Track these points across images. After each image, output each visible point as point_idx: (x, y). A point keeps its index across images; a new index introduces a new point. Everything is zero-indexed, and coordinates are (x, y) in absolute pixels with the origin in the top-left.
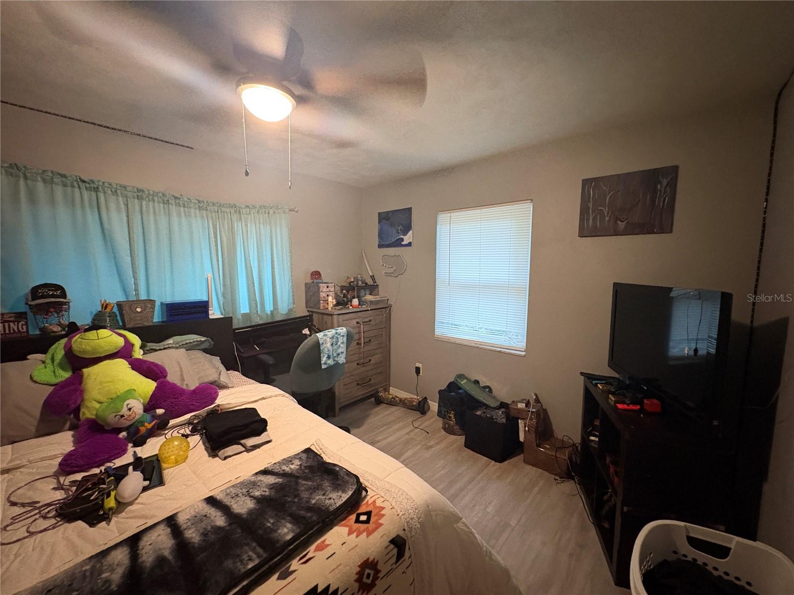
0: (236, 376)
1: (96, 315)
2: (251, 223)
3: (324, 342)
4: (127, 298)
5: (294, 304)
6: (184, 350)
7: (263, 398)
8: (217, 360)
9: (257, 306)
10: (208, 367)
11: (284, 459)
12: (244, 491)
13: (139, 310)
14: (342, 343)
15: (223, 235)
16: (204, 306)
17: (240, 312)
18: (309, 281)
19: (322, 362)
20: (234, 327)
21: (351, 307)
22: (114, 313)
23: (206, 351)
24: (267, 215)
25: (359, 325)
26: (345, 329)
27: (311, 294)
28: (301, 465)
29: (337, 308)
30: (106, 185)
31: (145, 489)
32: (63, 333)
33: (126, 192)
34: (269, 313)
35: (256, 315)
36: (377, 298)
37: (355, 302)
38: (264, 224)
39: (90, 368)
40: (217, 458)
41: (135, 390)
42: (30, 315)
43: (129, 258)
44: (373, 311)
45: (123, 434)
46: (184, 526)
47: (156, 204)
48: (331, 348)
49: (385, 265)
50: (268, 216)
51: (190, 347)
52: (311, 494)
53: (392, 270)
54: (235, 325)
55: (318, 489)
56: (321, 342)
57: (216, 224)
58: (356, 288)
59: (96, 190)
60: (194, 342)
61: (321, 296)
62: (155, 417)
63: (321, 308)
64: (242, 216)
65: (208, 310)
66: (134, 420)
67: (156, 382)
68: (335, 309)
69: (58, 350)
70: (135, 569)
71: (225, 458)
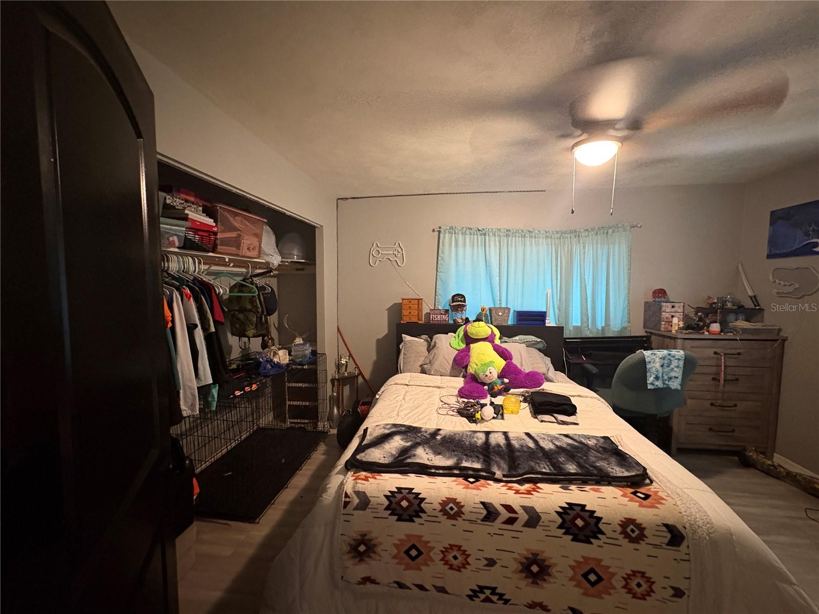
0: (561, 376)
1: (478, 315)
2: (589, 244)
3: (652, 361)
4: (494, 305)
5: (629, 322)
6: (524, 345)
7: (579, 396)
8: (548, 360)
9: (588, 320)
10: (540, 361)
11: (584, 435)
12: (549, 439)
13: (500, 314)
14: (678, 367)
15: (563, 256)
16: (542, 316)
17: (572, 324)
18: (651, 299)
19: (648, 382)
20: (564, 337)
21: (707, 333)
22: (487, 314)
23: (540, 350)
24: (605, 235)
25: (719, 356)
26: (682, 352)
27: (651, 313)
28: (596, 444)
29: (684, 331)
30: (490, 230)
31: (494, 418)
32: (463, 324)
33: (500, 233)
34: (600, 328)
35: (586, 329)
36: (759, 326)
37: (715, 327)
38: (601, 245)
39: (474, 344)
40: (537, 420)
41: (494, 362)
42: (450, 311)
43: (498, 278)
44: (743, 342)
45: (486, 387)
46: (511, 439)
47: (517, 238)
48: (660, 369)
49: (777, 281)
50: (607, 236)
51: (530, 345)
52: (598, 460)
53: (791, 289)
54: (566, 334)
55: (605, 460)
56: (647, 360)
57: (558, 250)
58: (719, 311)
59: (485, 234)
60: (532, 341)
61: (662, 316)
62: (503, 383)
63: (662, 329)
64: (581, 239)
65: (546, 319)
66: (492, 381)
67: (506, 361)
68: (682, 333)
69: (461, 331)
70: (487, 443)
71: (542, 421)
